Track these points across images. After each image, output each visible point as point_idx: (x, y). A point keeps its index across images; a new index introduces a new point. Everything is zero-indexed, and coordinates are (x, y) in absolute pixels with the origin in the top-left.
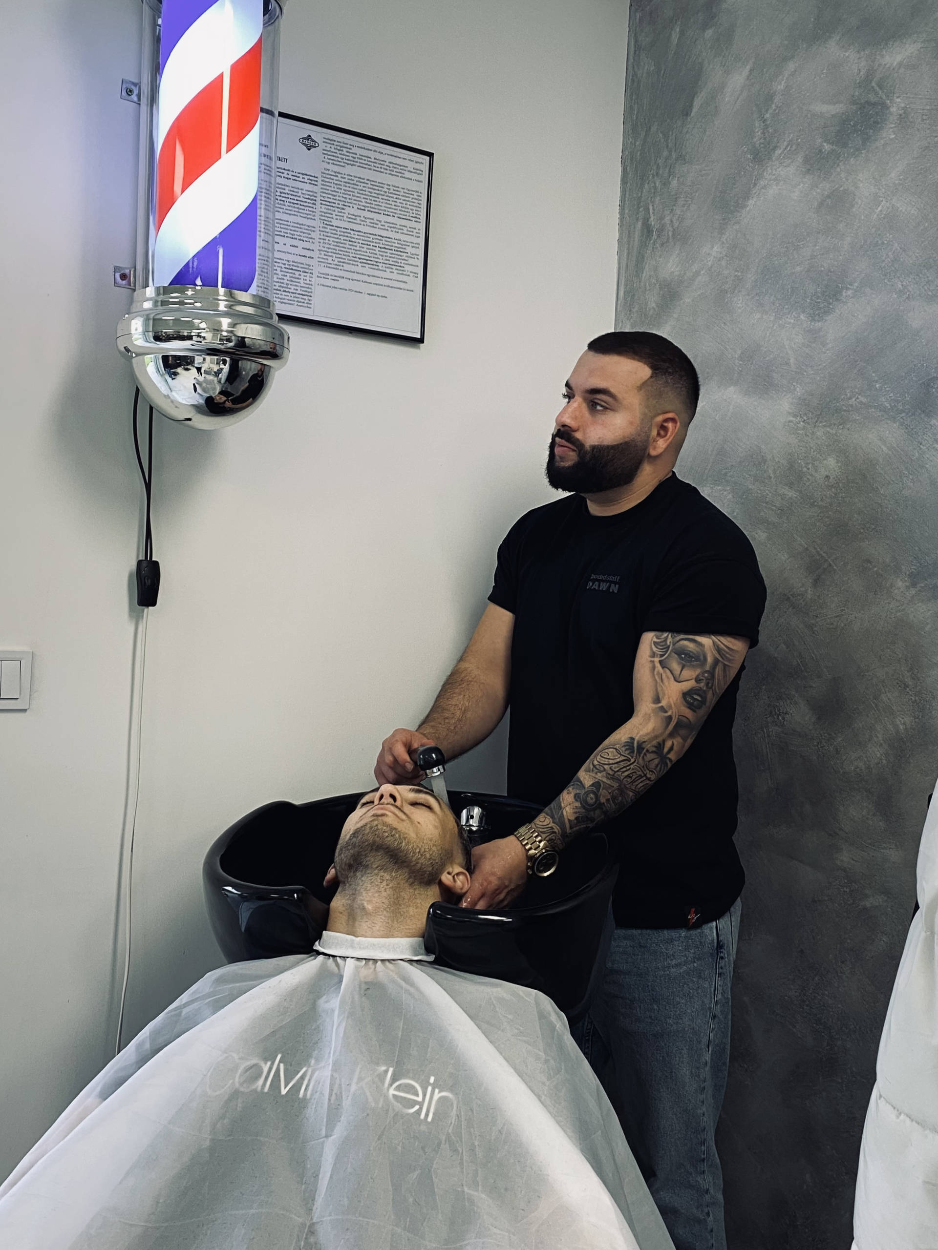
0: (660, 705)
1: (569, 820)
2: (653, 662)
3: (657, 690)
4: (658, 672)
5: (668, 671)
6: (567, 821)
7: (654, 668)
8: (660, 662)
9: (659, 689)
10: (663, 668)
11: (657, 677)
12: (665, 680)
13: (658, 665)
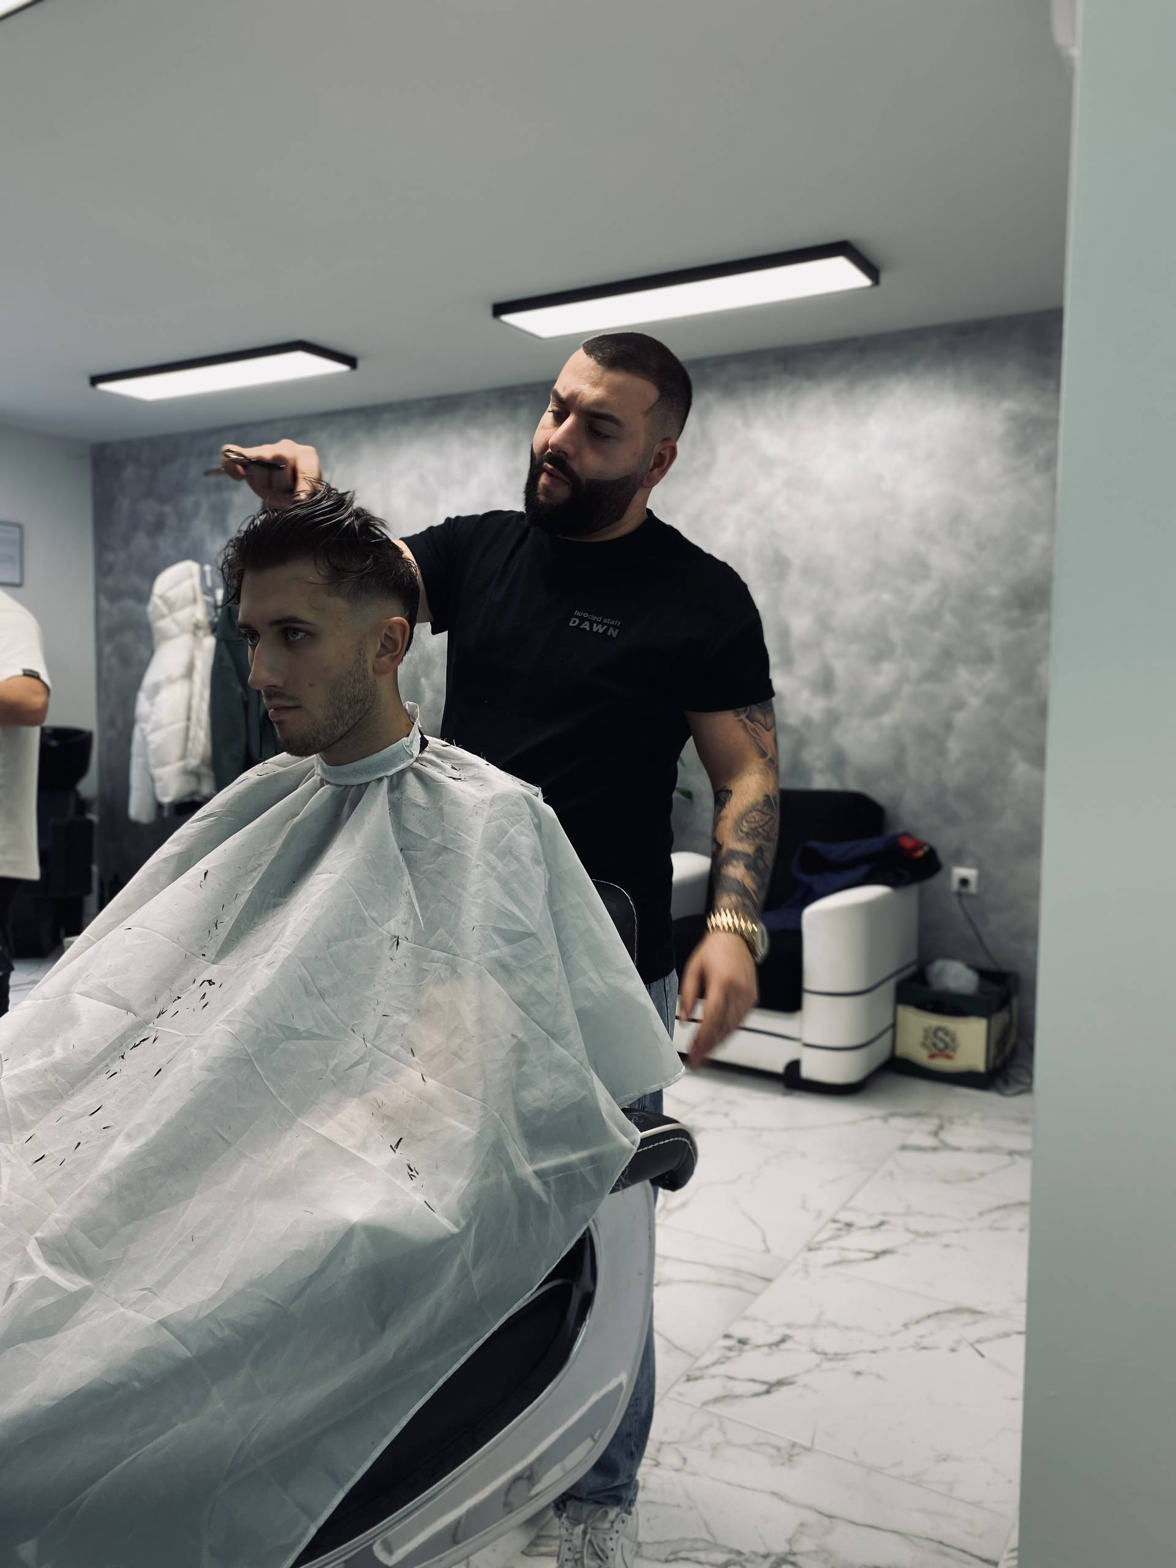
0: (768, 757)
1: (753, 890)
2: (741, 720)
3: (760, 747)
4: (751, 729)
5: (757, 723)
6: (752, 892)
7: (745, 725)
8: (747, 717)
9: (761, 745)
10: (752, 722)
11: (752, 733)
12: (762, 735)
13: (747, 721)
